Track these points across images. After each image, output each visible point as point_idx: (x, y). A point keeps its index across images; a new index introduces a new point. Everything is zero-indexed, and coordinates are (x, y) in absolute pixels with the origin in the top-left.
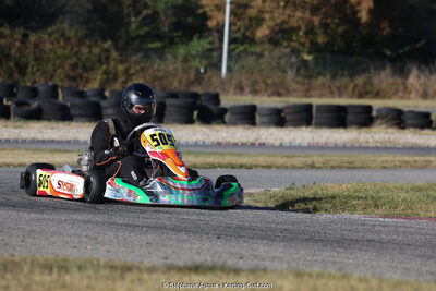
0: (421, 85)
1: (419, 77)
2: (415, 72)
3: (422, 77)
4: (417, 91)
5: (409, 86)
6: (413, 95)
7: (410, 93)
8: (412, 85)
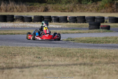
0: (5, 7)
1: (4, 5)
2: (3, 3)
3: (5, 5)
4: (4, 9)
5: (1, 8)
6: (2, 11)
7: (2, 10)
8: (2, 7)
